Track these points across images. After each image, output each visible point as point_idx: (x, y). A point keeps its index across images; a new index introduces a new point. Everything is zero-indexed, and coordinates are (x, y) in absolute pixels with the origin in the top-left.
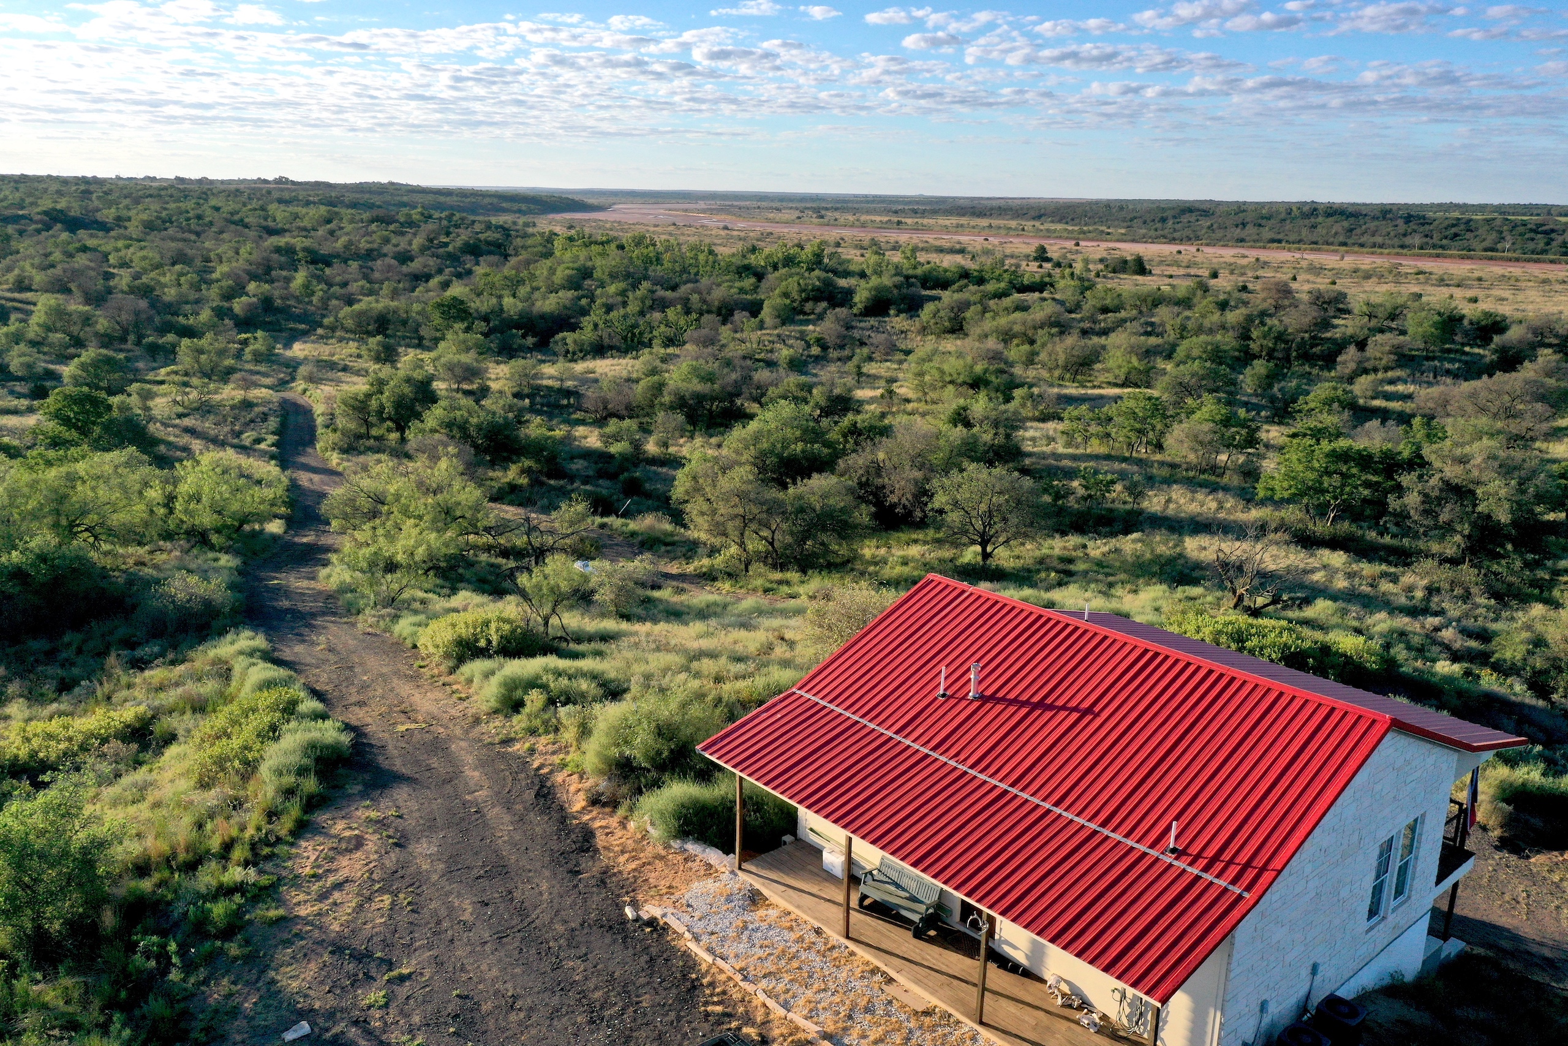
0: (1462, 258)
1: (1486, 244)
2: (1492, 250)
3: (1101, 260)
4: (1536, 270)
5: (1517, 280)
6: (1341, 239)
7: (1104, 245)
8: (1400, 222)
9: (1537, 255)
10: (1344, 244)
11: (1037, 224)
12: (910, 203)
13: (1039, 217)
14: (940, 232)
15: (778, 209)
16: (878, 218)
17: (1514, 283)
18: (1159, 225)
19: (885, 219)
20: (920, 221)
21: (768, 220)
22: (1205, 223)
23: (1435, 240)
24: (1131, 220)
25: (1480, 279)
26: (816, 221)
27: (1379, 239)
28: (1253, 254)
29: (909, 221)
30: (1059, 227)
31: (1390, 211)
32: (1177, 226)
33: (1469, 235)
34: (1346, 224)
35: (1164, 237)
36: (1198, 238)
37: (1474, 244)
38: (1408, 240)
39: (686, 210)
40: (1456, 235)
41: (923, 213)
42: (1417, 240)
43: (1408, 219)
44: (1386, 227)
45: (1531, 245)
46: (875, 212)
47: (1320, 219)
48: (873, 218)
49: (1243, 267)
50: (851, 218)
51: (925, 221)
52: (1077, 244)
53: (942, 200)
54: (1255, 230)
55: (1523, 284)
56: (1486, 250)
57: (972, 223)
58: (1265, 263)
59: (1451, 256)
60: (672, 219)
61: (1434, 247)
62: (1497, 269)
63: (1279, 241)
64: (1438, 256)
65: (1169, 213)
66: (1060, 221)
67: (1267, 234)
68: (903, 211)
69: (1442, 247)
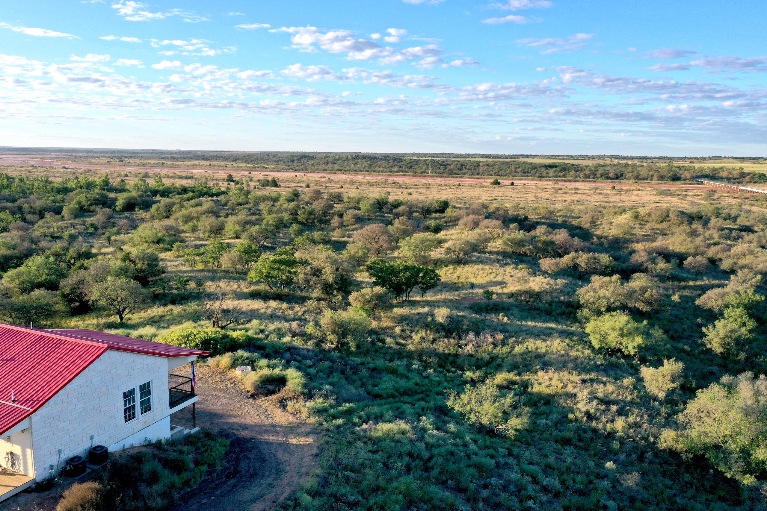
0: (413, 176)
1: (422, 170)
2: (424, 172)
3: (259, 181)
4: (438, 181)
5: (430, 185)
6: (367, 169)
7: (263, 173)
8: (391, 161)
9: (440, 175)
10: (367, 171)
11: (234, 164)
12: (172, 154)
13: (235, 160)
14: (184, 168)
15: (97, 157)
16: (152, 162)
17: (428, 187)
18: (290, 164)
19: (157, 162)
20: (174, 163)
21: (91, 163)
22: (311, 162)
23: (404, 169)
24: (278, 161)
25: (416, 185)
26: (118, 163)
27: (381, 169)
28: (328, 176)
29: (169, 163)
30: (244, 165)
31: (388, 156)
32: (299, 164)
33: (416, 166)
34: (369, 162)
35: (292, 169)
36: (306, 169)
37: (417, 170)
38: (393, 169)
39: (43, 158)
40: (411, 167)
41: (178, 159)
42: (396, 169)
43: (395, 160)
44: (385, 163)
45: (439, 170)
46: (152, 158)
47: (360, 160)
48: (150, 161)
49: (322, 182)
50: (138, 162)
51: (178, 163)
52: (250, 173)
53: (189, 152)
54: (332, 165)
55: (431, 187)
56: (422, 173)
57: (201, 164)
58: (332, 180)
59: (409, 176)
60: (33, 163)
61: (403, 171)
62: (424, 181)
63: (341, 170)
64: (404, 175)
65: (295, 158)
66: (245, 162)
67: (336, 167)
68: (167, 158)
69: (406, 172)
